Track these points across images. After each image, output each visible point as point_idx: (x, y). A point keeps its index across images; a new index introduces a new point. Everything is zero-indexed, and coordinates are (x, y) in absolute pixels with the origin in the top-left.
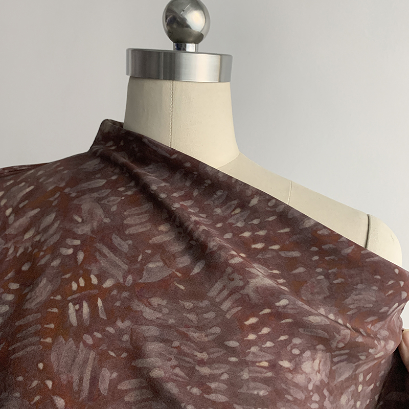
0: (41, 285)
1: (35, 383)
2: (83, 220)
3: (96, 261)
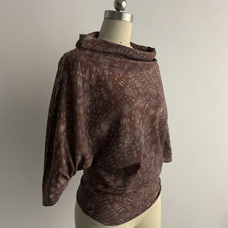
0: (109, 84)
1: (128, 100)
2: (104, 65)
3: (115, 72)
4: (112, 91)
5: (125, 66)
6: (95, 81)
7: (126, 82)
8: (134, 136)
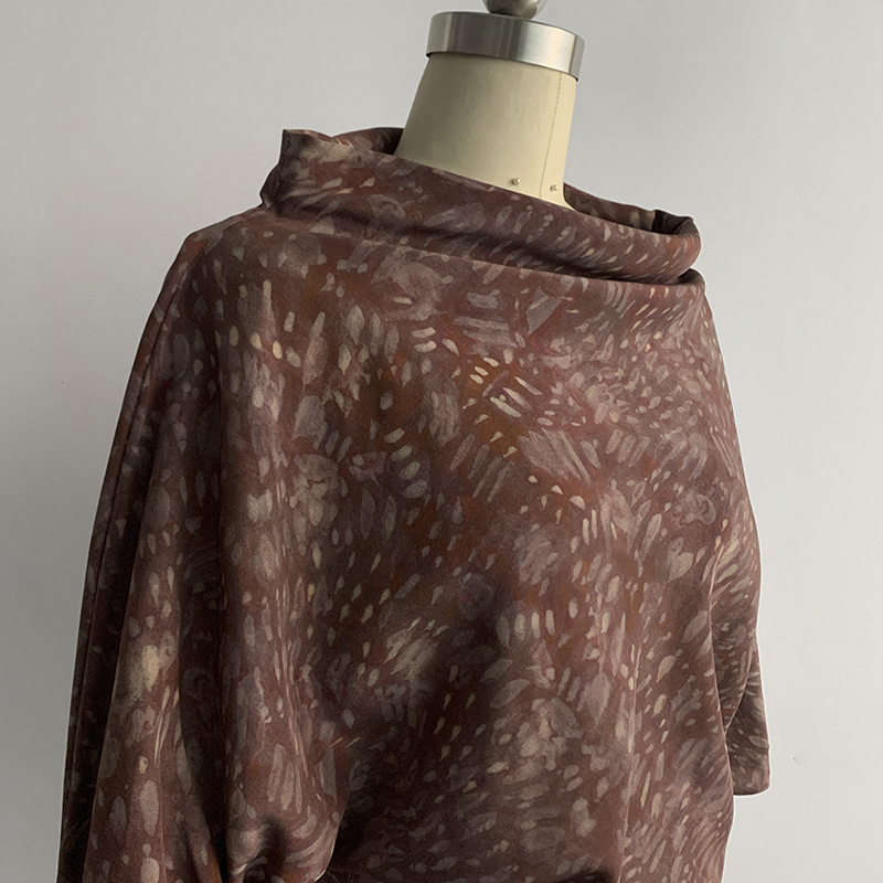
0: (437, 403)
1: (544, 501)
2: (413, 299)
3: (474, 342)
4: (452, 447)
5: (533, 307)
6: (355, 390)
7: (537, 393)
8: (576, 714)
